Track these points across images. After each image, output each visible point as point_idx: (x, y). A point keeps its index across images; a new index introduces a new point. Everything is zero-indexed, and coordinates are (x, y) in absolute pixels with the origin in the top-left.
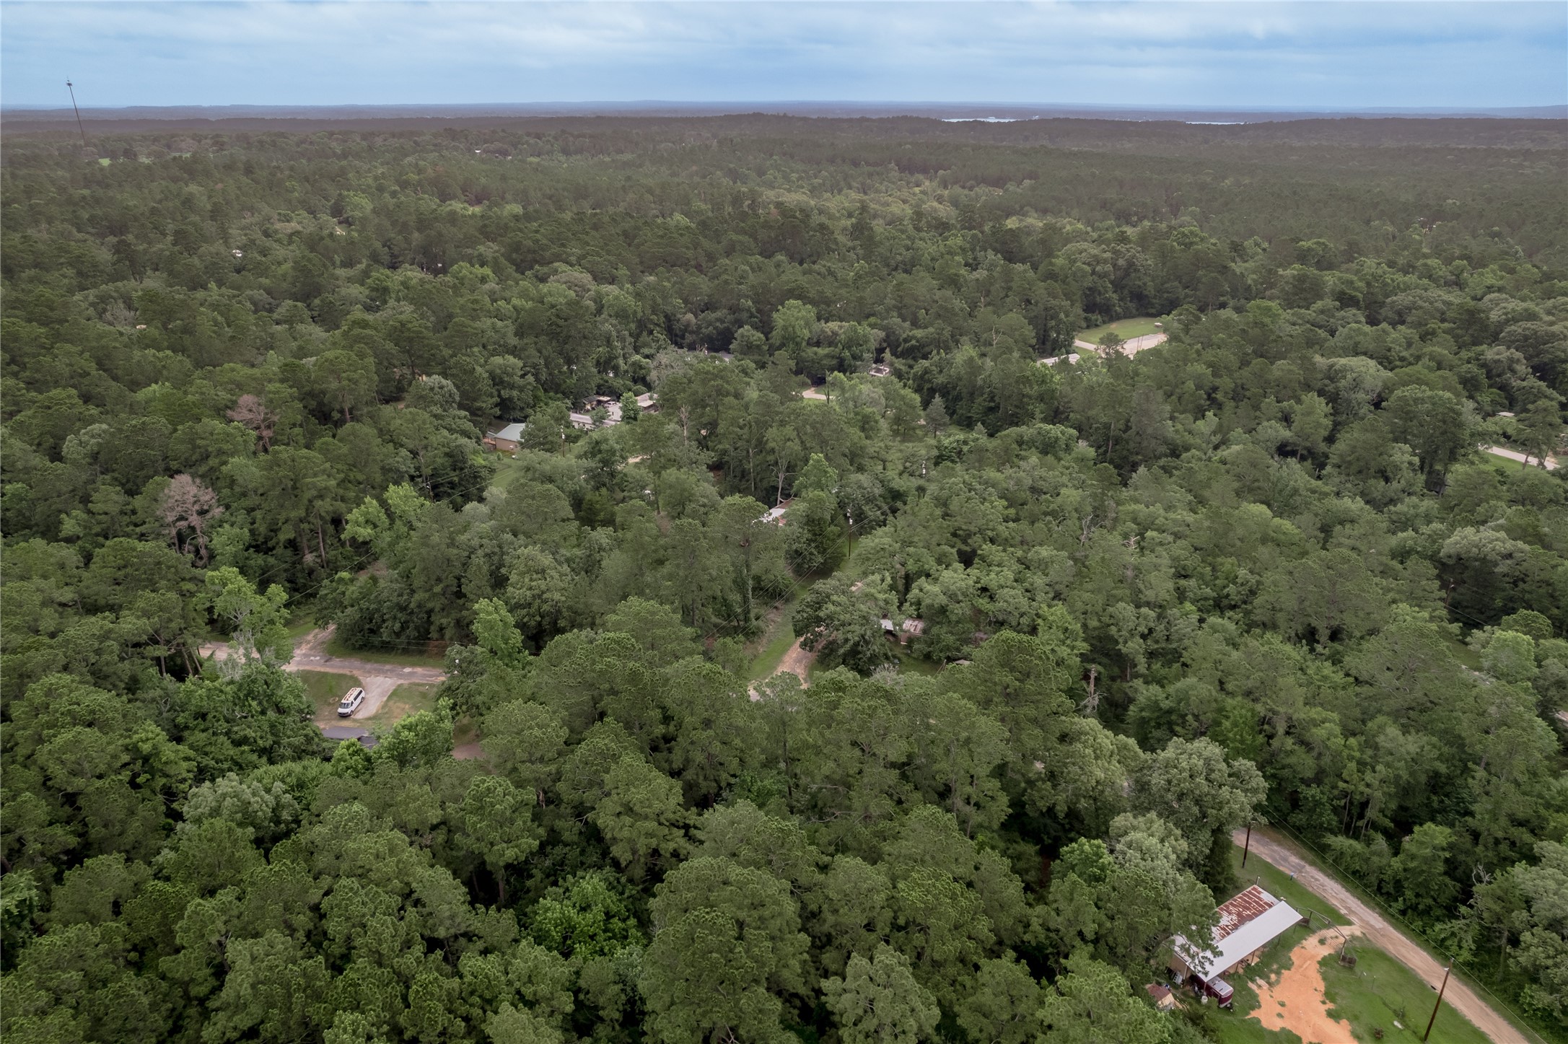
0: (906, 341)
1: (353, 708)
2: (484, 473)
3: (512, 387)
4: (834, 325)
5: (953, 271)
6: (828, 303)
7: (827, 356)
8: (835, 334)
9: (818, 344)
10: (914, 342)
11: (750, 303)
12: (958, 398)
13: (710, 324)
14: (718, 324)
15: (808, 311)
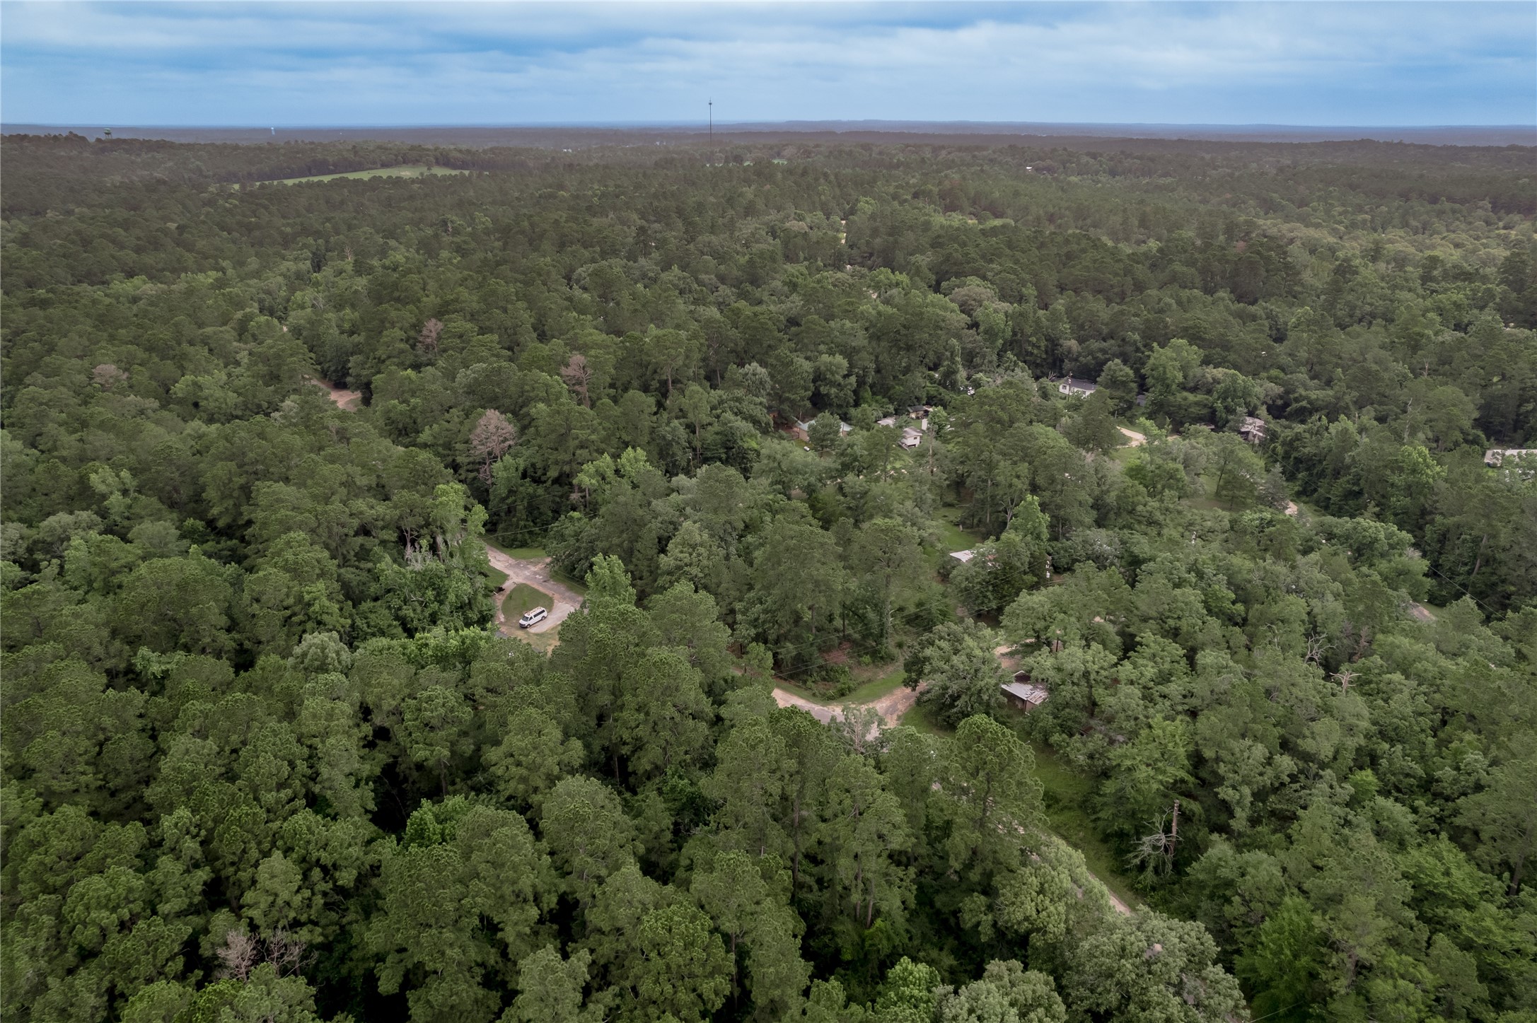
0: (1297, 400)
1: (531, 622)
2: (752, 455)
3: (833, 384)
4: (1219, 372)
5: (1417, 329)
6: (1226, 346)
7: (1197, 404)
8: (1216, 381)
9: (1194, 390)
10: (1304, 403)
11: (1137, 337)
12: (1322, 475)
13: (1091, 353)
14: (1099, 355)
15: (1193, 354)
